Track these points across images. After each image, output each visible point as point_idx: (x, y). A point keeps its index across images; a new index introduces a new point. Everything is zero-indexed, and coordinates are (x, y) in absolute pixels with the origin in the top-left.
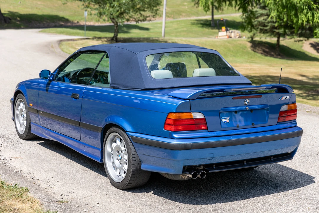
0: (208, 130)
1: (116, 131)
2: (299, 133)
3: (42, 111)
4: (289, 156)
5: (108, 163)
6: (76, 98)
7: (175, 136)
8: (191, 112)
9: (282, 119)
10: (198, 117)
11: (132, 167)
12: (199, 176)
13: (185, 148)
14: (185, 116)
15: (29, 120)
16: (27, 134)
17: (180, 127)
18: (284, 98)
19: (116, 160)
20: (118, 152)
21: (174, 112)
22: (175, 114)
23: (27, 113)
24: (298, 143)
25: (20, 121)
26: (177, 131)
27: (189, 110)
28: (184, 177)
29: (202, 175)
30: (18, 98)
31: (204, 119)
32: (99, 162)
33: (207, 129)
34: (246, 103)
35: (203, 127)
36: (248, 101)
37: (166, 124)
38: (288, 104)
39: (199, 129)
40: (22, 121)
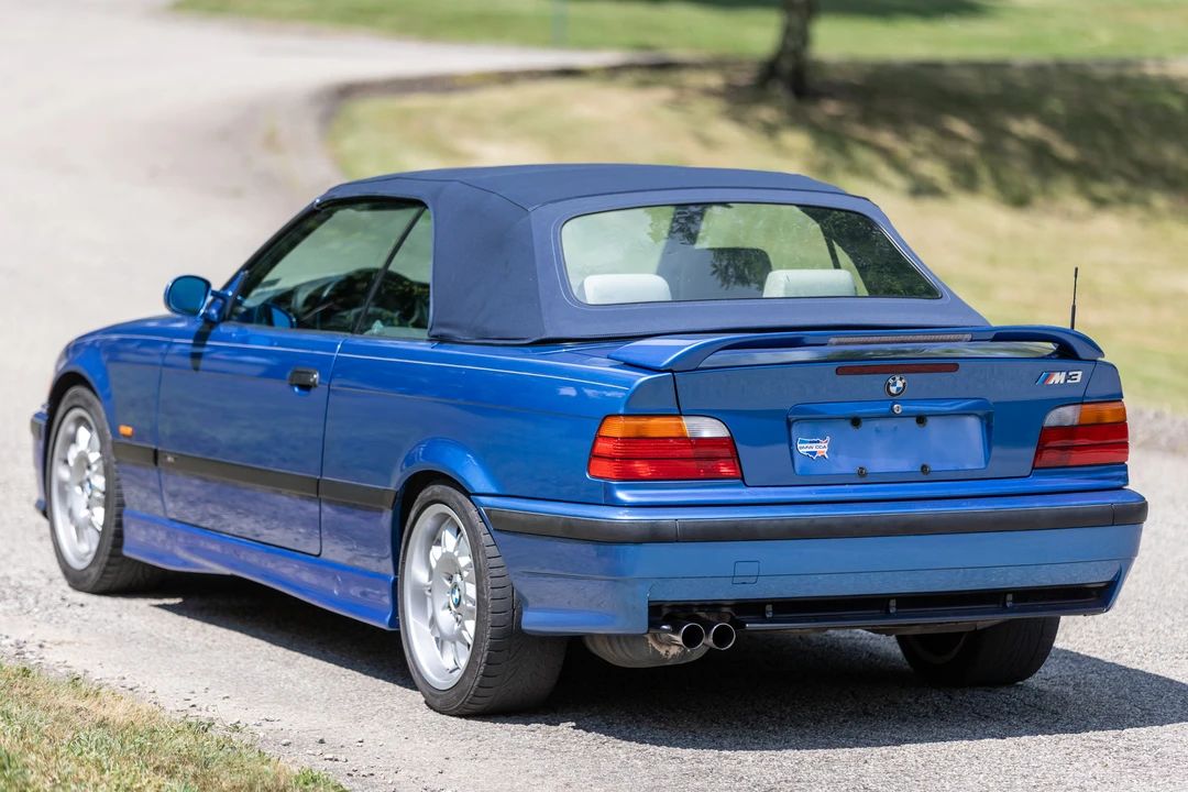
0: (743, 479)
1: (439, 498)
3: (172, 454)
5: (415, 623)
6: (306, 387)
7: (622, 495)
8: (680, 415)
9: (1050, 457)
10: (706, 434)
11: (489, 624)
13: (655, 536)
14: (659, 427)
15: (114, 503)
17: (641, 467)
18: (1058, 378)
19: (444, 608)
20: (450, 579)
21: (621, 412)
22: (621, 422)
23: (107, 472)
24: (1129, 553)
25: (75, 509)
26: (630, 478)
27: (672, 406)
28: (663, 652)
30: (70, 405)
31: (728, 444)
32: (384, 626)
33: (741, 478)
34: (893, 390)
35: (724, 470)
36: (900, 384)
37: (594, 456)
38: (1082, 403)
39: (712, 477)
40: (82, 513)
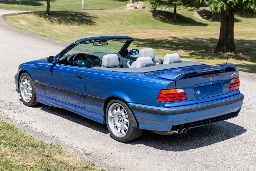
0: (187, 100)
1: (117, 102)
2: (242, 97)
3: (48, 86)
4: (235, 114)
5: (111, 124)
6: (81, 78)
7: (166, 105)
8: (176, 88)
9: (231, 89)
10: (180, 92)
12: (182, 132)
13: (174, 113)
14: (172, 92)
15: (33, 92)
16: (33, 102)
17: (169, 100)
18: (233, 75)
19: (117, 122)
20: (119, 116)
21: (165, 89)
22: (166, 91)
23: (32, 87)
24: (241, 104)
26: (167, 102)
27: (175, 88)
28: (170, 133)
29: (184, 131)
30: (23, 75)
31: (185, 93)
32: (103, 123)
33: (186, 100)
34: (210, 80)
35: (183, 99)
36: (211, 79)
37: (159, 97)
38: (235, 79)
39: (181, 100)
40: (26, 93)
